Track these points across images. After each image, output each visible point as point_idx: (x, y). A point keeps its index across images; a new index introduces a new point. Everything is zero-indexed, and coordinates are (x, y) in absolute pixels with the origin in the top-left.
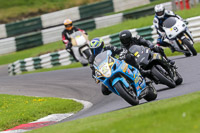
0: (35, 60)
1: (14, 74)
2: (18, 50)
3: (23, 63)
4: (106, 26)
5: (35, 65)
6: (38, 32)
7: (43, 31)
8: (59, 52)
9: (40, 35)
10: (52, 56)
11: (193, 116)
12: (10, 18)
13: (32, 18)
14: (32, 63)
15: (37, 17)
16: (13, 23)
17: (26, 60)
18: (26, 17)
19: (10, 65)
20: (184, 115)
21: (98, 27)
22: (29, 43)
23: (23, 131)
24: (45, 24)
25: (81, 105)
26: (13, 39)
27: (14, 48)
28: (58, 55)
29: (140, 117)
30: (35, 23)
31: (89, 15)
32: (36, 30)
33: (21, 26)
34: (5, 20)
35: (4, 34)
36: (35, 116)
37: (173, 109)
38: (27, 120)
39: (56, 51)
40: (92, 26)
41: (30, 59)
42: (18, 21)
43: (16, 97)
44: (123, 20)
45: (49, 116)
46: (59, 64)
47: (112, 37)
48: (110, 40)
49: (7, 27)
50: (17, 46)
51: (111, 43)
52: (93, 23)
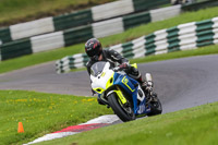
0: (85, 57)
1: (62, 71)
2: (67, 45)
3: (72, 59)
4: (162, 19)
5: (84, 61)
7: (94, 25)
9: (90, 29)
12: (58, 11)
13: (81, 10)
14: (82, 59)
15: (87, 9)
16: (61, 15)
17: (75, 56)
18: (75, 9)
19: (58, 62)
21: (153, 21)
22: (78, 37)
23: (72, 133)
24: (95, 17)
26: (61, 33)
27: (62, 43)
30: (85, 15)
31: (143, 7)
32: (85, 24)
33: (69, 19)
34: (53, 12)
35: (52, 28)
36: (84, 117)
38: (76, 122)
39: (108, 46)
40: (147, 19)
41: (80, 55)
42: (66, 14)
43: (64, 96)
44: (181, 13)
45: (100, 118)
47: (168, 32)
48: (166, 35)
49: (54, 20)
50: (65, 40)
51: (168, 38)
52: (149, 15)
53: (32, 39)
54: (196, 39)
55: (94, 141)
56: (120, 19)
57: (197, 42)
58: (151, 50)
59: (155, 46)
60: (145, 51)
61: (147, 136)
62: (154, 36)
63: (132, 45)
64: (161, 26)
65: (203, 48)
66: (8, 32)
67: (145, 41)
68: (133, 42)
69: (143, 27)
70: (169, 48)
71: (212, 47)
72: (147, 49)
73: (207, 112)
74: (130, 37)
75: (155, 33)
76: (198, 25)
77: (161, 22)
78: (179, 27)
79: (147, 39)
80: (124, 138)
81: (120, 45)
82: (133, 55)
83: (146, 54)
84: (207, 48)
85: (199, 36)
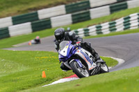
0: (85, 30)
2: (74, 23)
3: (77, 32)
4: (135, 7)
5: (85, 33)
6: (88, 10)
7: (91, 10)
8: (102, 25)
9: (89, 13)
10: (97, 27)
12: (68, 1)
13: (83, 1)
14: (83, 32)
16: (70, 4)
22: (81, 18)
24: (92, 5)
25: (117, 62)
27: (71, 21)
28: (101, 27)
30: (85, 4)
32: (86, 9)
33: (75, 6)
34: (65, 2)
35: (64, 12)
39: (100, 24)
40: (125, 7)
41: (82, 29)
42: (74, 3)
46: (102, 33)
48: (137, 17)
49: (66, 7)
50: (73, 20)
51: (138, 19)
52: (126, 4)
53: (52, 18)
56: (108, 6)
58: (127, 26)
59: (130, 24)
60: (124, 27)
61: (125, 81)
62: (129, 18)
63: (115, 23)
64: (134, 11)
66: (36, 15)
67: (124, 21)
68: (116, 21)
69: (123, 12)
72: (125, 25)
74: (114, 17)
75: (130, 15)
77: (134, 9)
79: (125, 19)
80: (110, 82)
81: (108, 23)
82: (116, 29)
83: (124, 29)
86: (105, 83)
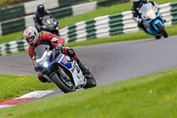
0: (19, 43)
2: (4, 34)
3: (8, 45)
4: (82, 13)
5: (18, 47)
6: (22, 18)
7: (26, 17)
9: (23, 20)
11: (158, 92)
13: (16, 6)
14: (17, 45)
15: (20, 5)
17: (10, 43)
18: (11, 4)
20: (151, 92)
21: (75, 14)
23: (8, 106)
24: (27, 11)
29: (112, 93)
30: (19, 10)
31: (66, 3)
32: (19, 17)
33: (6, 12)
36: (18, 93)
37: (141, 87)
38: (12, 96)
40: (70, 13)
41: (15, 42)
42: (3, 9)
43: (2, 76)
44: (97, 8)
45: (31, 93)
47: (87, 23)
48: (85, 25)
50: (3, 30)
51: (87, 28)
54: (109, 29)
55: (26, 112)
57: (111, 31)
58: (73, 38)
59: (76, 35)
60: (68, 39)
61: (70, 108)
62: (75, 27)
64: (81, 18)
65: (114, 37)
67: (68, 31)
69: (67, 19)
70: (88, 37)
71: (122, 36)
72: (70, 37)
73: (119, 88)
75: (76, 24)
76: (111, 18)
77: (80, 15)
78: (96, 19)
79: (69, 29)
80: (52, 110)
83: (69, 41)
84: (118, 36)
85: (111, 27)
86: (45, 111)
